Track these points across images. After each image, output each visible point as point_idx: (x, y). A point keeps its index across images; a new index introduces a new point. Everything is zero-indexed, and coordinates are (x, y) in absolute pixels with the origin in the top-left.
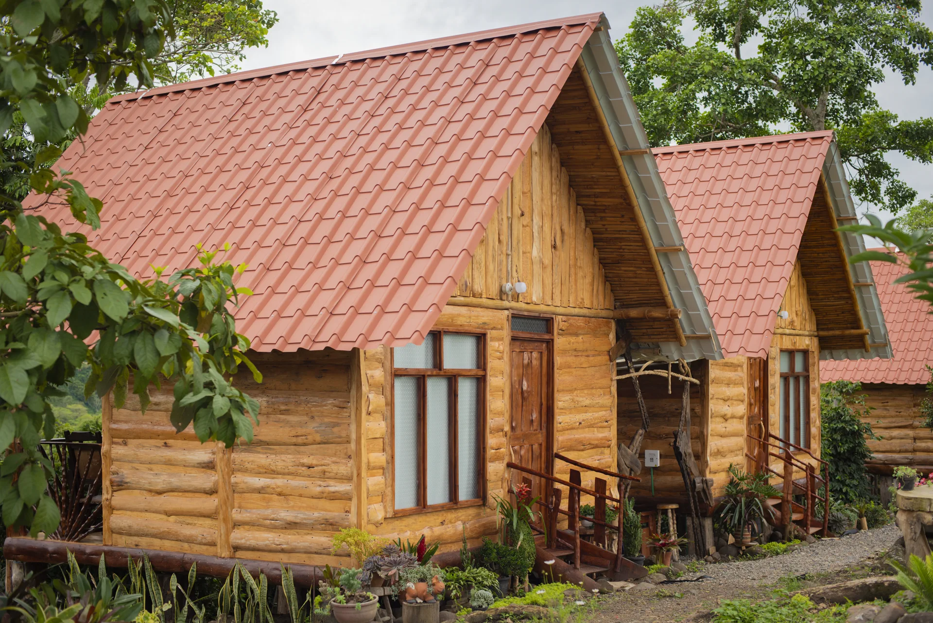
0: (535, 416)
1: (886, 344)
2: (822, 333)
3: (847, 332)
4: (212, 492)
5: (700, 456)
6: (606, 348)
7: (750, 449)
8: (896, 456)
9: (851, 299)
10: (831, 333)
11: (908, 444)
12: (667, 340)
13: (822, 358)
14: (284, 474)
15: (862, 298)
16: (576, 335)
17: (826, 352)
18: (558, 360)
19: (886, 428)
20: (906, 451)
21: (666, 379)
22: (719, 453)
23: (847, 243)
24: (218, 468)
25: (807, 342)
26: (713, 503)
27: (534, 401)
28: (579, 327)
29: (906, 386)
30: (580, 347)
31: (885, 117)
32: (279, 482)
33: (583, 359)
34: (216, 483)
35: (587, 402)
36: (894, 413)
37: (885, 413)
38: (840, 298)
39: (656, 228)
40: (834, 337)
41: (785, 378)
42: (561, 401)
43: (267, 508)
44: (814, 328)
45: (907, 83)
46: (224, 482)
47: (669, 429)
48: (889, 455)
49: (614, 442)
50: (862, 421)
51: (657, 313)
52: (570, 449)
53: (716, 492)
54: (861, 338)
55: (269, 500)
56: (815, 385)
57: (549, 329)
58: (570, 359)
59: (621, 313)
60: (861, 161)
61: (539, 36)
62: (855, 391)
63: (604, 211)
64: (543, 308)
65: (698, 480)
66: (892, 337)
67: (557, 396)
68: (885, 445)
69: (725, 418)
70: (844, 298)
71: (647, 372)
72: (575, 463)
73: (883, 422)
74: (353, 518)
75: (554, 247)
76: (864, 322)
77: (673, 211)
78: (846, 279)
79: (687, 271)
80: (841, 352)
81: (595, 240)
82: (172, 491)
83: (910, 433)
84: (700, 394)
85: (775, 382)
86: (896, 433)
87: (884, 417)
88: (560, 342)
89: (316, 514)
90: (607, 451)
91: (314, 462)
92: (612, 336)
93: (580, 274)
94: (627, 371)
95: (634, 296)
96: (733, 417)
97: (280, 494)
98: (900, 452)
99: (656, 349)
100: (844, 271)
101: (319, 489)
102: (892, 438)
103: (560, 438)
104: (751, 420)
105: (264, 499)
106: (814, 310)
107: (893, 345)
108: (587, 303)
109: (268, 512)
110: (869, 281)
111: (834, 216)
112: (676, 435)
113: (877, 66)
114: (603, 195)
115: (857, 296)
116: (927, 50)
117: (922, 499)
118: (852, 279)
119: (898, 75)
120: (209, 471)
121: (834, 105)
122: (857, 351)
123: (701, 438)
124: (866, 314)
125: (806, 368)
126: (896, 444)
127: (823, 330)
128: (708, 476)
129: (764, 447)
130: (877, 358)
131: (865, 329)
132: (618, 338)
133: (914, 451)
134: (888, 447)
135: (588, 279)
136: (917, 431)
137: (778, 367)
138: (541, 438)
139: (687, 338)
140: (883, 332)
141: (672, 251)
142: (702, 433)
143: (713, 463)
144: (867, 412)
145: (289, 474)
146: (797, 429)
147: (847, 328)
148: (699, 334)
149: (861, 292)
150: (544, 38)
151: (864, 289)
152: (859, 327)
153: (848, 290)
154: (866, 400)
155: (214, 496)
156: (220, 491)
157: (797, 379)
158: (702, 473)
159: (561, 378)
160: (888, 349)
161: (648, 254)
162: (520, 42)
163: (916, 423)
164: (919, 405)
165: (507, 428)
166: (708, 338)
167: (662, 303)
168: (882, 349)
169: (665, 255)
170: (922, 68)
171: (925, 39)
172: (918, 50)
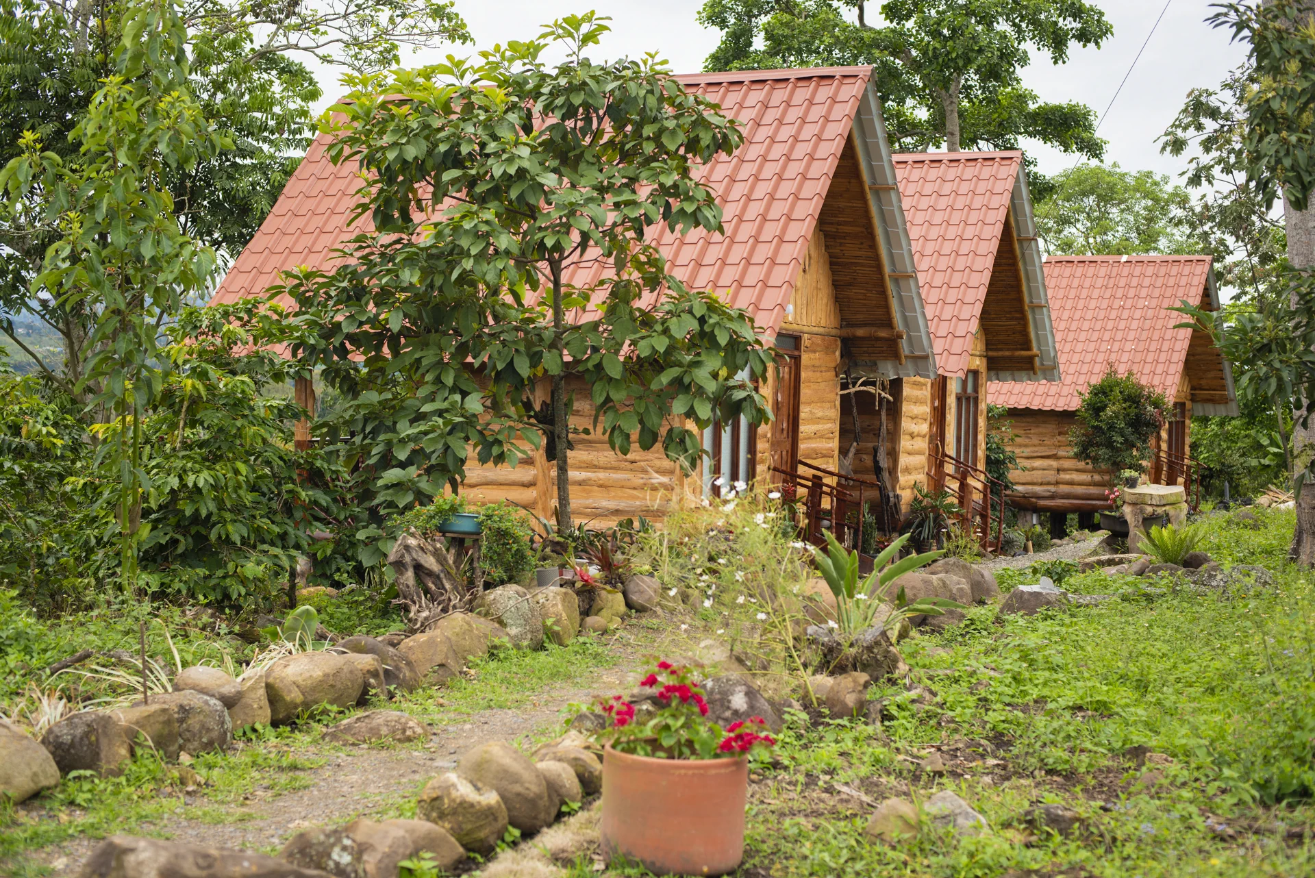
0: (785, 425)
1: (1055, 366)
2: (991, 354)
3: (1018, 353)
4: (531, 484)
5: (893, 471)
6: (833, 365)
7: (930, 469)
8: (1037, 489)
9: (1024, 318)
10: (1000, 354)
11: (1051, 476)
12: (886, 358)
13: (989, 379)
14: (606, 468)
15: (1035, 319)
16: (814, 352)
17: (992, 373)
18: (803, 375)
19: (1028, 458)
20: (1049, 484)
21: (874, 396)
22: (907, 470)
23: (1025, 264)
24: (538, 463)
25: (978, 363)
26: (902, 518)
27: (784, 411)
28: (818, 345)
29: (1052, 413)
30: (817, 363)
31: (1022, 98)
32: (601, 475)
33: (818, 374)
34: (536, 477)
35: (820, 414)
36: (1037, 442)
37: (1027, 441)
38: (1012, 319)
39: (891, 255)
40: (1004, 358)
41: (959, 399)
42: (804, 412)
43: (587, 498)
44: (984, 348)
45: (1055, 63)
46: (544, 475)
47: (870, 445)
48: (1030, 487)
49: (836, 453)
50: (1008, 449)
51: (883, 333)
52: (808, 457)
53: (904, 508)
54: (1030, 360)
55: (590, 491)
56: (983, 407)
57: (797, 346)
58: (810, 374)
59: (847, 332)
60: (991, 146)
61: (813, 84)
62: (1001, 416)
63: (844, 238)
64: (795, 327)
65: (891, 495)
66: (1062, 359)
67: (802, 407)
68: (1027, 476)
69: (912, 436)
70: (1017, 319)
71: (862, 388)
72: (818, 469)
73: (1027, 452)
74: (674, 504)
75: (804, 271)
76: (1034, 344)
77: (909, 240)
78: (1020, 300)
79: (915, 296)
80: (1008, 373)
81: (831, 264)
82: (487, 484)
83: (1054, 463)
84: (894, 410)
85: (951, 401)
86: (1038, 463)
87: (1026, 446)
88: (805, 358)
89: (638, 503)
90: (831, 460)
91: (638, 458)
92: (838, 353)
93: (820, 295)
94: (848, 388)
95: (861, 317)
96: (918, 435)
97: (601, 486)
98: (1041, 484)
99: (873, 367)
100: (1020, 292)
101: (642, 481)
102: (1033, 469)
103: (803, 446)
104: (932, 439)
105: (584, 490)
106: (985, 330)
107: (1061, 367)
108: (823, 323)
109: (589, 502)
110: (1043, 302)
111: (1015, 235)
112: (876, 451)
113: (1023, 46)
114: (846, 223)
115: (1030, 317)
116: (1079, 26)
117: (1145, 495)
118: (1027, 299)
119: (1047, 54)
120: (527, 466)
121: (967, 80)
122: (1023, 374)
123: (893, 455)
124: (1037, 334)
125: (976, 390)
126: (1037, 476)
127: (991, 350)
128: (898, 492)
129: (940, 466)
130: (1044, 382)
131: (1035, 350)
132: (842, 356)
133: (1057, 483)
134: (1029, 479)
135: (825, 301)
136: (1061, 462)
137: (953, 388)
138: (788, 446)
139: (906, 357)
140: (1052, 354)
141: (905, 277)
142: (894, 449)
143: (903, 479)
144: (1012, 440)
145: (611, 468)
146: (967, 451)
147: (1017, 349)
148: (917, 353)
149: (1034, 313)
150: (818, 85)
151: (1037, 311)
152: (1029, 348)
153: (1022, 311)
154: (1013, 427)
155: (531, 489)
156: (539, 483)
157: (968, 399)
158: (894, 489)
159: (805, 392)
160: (1056, 372)
161: (882, 279)
162: (796, 87)
163: (1061, 453)
164: (1066, 433)
165: (769, 435)
166: (926, 357)
167: (888, 323)
168: (1050, 372)
169: (896, 280)
170: (1073, 46)
171: (1077, 12)
172: (1069, 24)
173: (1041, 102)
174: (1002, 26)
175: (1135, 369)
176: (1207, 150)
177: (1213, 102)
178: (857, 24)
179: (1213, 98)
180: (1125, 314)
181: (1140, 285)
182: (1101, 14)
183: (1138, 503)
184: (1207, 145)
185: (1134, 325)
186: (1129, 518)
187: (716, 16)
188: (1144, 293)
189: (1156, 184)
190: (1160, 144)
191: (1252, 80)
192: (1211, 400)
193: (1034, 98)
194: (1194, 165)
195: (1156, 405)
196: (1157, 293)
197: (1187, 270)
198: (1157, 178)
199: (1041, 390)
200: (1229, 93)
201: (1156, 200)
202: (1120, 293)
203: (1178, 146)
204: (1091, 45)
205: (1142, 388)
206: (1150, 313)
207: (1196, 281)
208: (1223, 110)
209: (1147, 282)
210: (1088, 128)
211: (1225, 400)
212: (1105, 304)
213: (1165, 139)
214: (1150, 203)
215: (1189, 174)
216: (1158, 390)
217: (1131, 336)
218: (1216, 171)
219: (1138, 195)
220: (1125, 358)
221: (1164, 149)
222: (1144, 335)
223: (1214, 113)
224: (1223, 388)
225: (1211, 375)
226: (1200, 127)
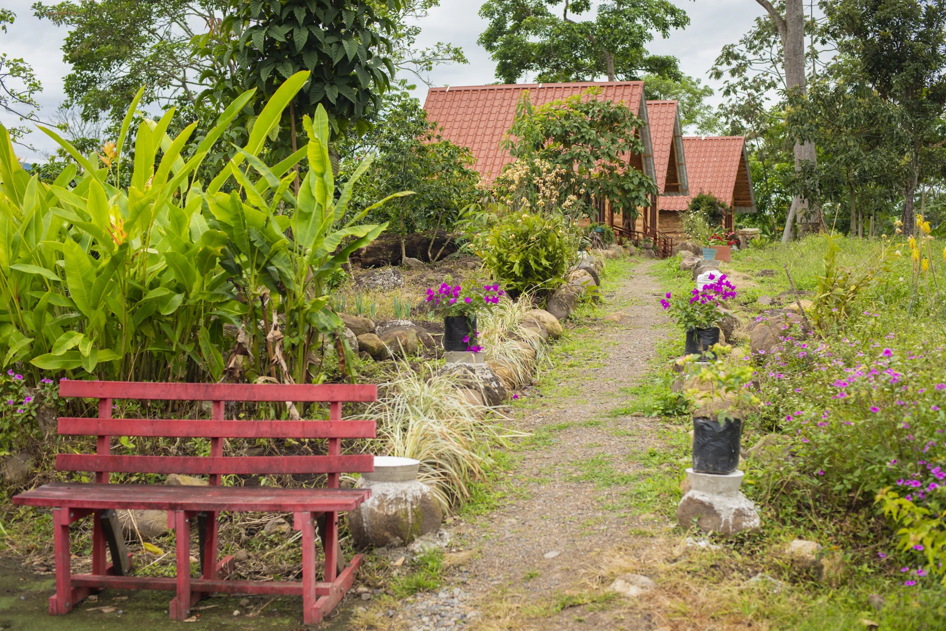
1: (687, 190)
3: (674, 184)
9: (675, 169)
15: (680, 169)
23: (677, 146)
36: (666, 226)
37: (661, 225)
40: (670, 185)
54: (678, 187)
70: (672, 169)
76: (679, 180)
77: (651, 142)
78: (674, 161)
79: (652, 163)
83: (674, 236)
87: (661, 228)
100: (674, 158)
110: (683, 162)
113: (649, 31)
115: (678, 169)
116: (674, 18)
117: (746, 231)
118: (676, 161)
119: (660, 33)
122: (673, 193)
124: (680, 175)
125: (655, 200)
129: (646, 231)
131: (679, 183)
140: (686, 184)
146: (653, 226)
147: (671, 182)
149: (679, 167)
151: (681, 166)
152: (677, 182)
153: (674, 166)
160: (688, 192)
168: (685, 192)
169: (645, 157)
170: (672, 29)
171: (673, 11)
172: (669, 18)
173: (651, 55)
174: (639, 22)
175: (712, 190)
176: (733, 75)
177: (736, 51)
178: (562, 18)
179: (735, 48)
180: (705, 165)
181: (711, 151)
182: (685, 13)
183: (743, 234)
184: (733, 72)
185: (710, 170)
186: (741, 239)
187: (487, 11)
188: (713, 154)
189: (693, 84)
190: (709, 74)
191: (755, 39)
192: (744, 205)
193: (647, 53)
194: (726, 85)
195: (722, 206)
196: (719, 154)
197: (733, 143)
198: (694, 80)
199: (668, 201)
200: (744, 45)
201: (694, 94)
202: (702, 155)
203: (718, 75)
204: (680, 28)
205: (716, 199)
206: (717, 164)
207: (738, 148)
208: (741, 55)
209: (715, 149)
210: (676, 67)
211: (750, 205)
212: (695, 160)
213: (711, 72)
214: (691, 96)
215: (724, 89)
216: (723, 200)
217: (709, 175)
218: (739, 88)
219: (683, 91)
220: (706, 185)
221: (711, 76)
222: (715, 174)
223: (736, 57)
224: (750, 199)
225: (743, 193)
226: (729, 64)
